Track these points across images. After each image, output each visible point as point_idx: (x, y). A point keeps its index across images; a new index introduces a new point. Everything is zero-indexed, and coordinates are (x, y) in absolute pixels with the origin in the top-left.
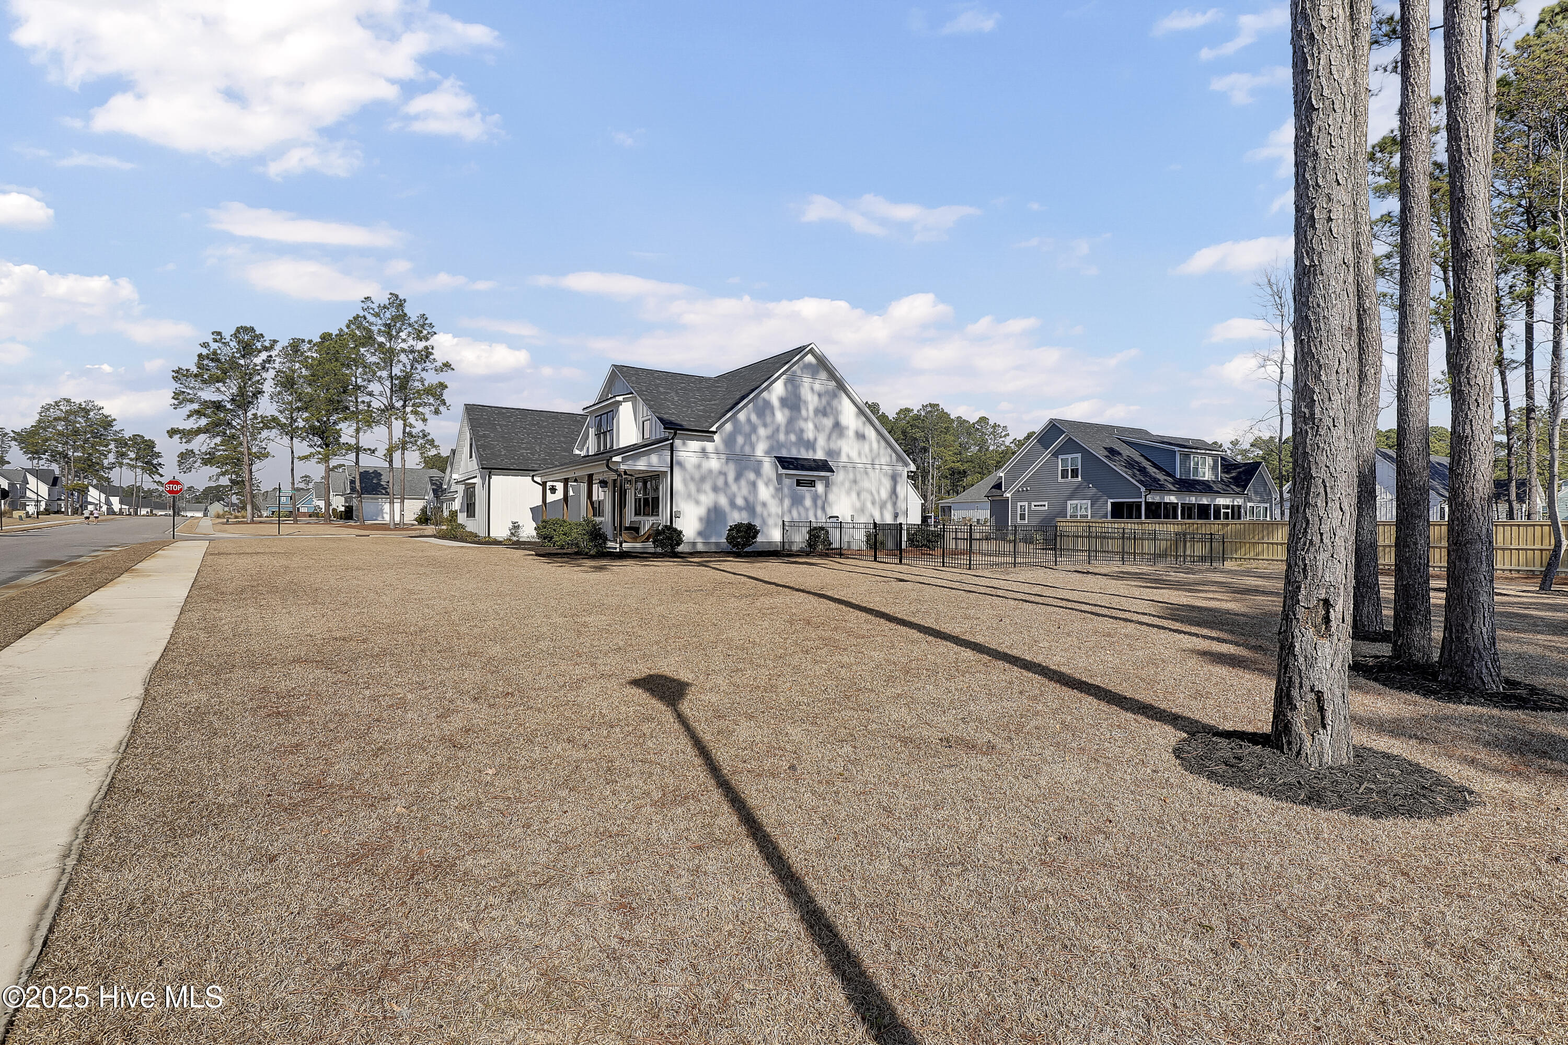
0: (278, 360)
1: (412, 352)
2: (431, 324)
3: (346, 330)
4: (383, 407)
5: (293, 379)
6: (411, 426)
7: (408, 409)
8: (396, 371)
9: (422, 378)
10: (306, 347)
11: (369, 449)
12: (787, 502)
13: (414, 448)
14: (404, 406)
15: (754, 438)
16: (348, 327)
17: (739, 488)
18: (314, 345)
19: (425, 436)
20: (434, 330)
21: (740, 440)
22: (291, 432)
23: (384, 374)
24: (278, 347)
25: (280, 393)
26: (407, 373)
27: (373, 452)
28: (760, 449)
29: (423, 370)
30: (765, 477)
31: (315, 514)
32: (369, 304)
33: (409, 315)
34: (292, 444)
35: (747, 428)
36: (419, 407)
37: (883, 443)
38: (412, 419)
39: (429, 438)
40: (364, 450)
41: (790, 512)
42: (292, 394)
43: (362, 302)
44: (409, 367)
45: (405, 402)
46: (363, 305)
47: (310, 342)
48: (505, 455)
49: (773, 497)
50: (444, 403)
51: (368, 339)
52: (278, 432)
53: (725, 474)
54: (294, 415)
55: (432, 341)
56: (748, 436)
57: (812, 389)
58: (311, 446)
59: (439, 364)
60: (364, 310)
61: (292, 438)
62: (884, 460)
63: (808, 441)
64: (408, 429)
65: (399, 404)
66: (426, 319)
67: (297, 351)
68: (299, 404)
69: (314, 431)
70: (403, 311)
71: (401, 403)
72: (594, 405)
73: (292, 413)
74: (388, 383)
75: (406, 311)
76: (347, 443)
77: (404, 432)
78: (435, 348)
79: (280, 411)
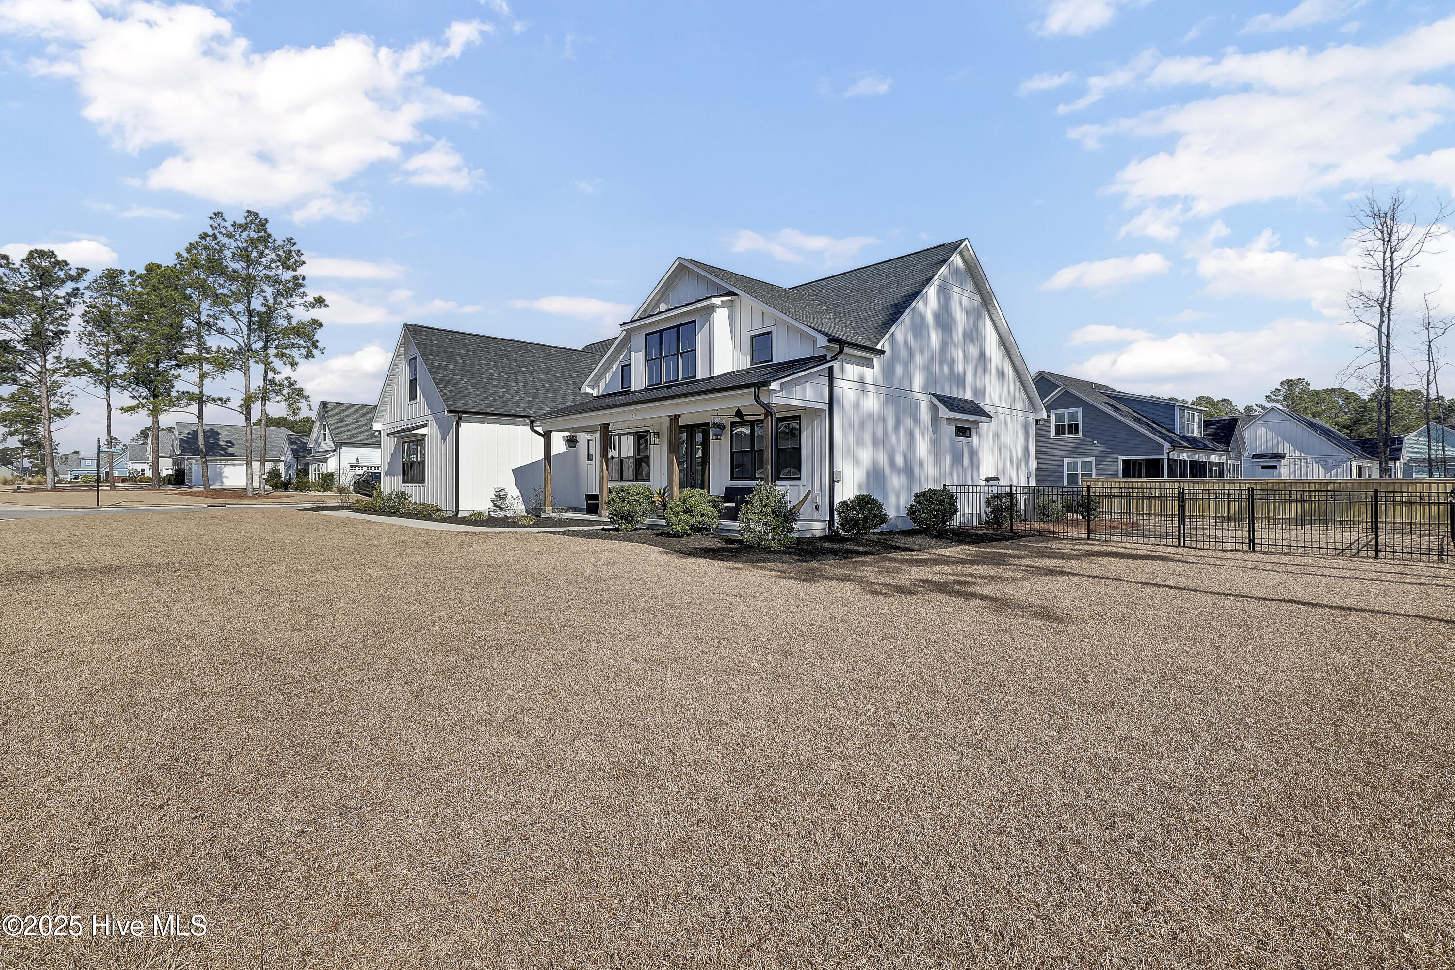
0: (88, 294)
1: (277, 282)
2: (299, 251)
3: (185, 255)
4: (236, 349)
5: (109, 316)
6: (274, 371)
7: (272, 351)
8: (257, 305)
9: (288, 314)
10: (126, 279)
11: (220, 399)
12: (947, 461)
13: (279, 398)
14: (265, 348)
15: (911, 366)
16: (188, 251)
17: (898, 440)
18: (138, 277)
19: (291, 384)
20: (302, 258)
21: (899, 370)
22: (106, 379)
23: (238, 308)
24: (88, 278)
25: (91, 334)
26: (270, 307)
27: (226, 401)
28: (918, 382)
29: (290, 305)
30: (922, 425)
31: (132, 479)
32: (219, 220)
33: (273, 236)
34: (108, 395)
35: (905, 354)
36: (286, 348)
37: (1018, 384)
38: (277, 363)
39: (297, 386)
40: (214, 399)
41: (951, 474)
42: (108, 334)
43: (211, 218)
44: (271, 301)
45: (267, 342)
46: (211, 222)
47: (132, 273)
48: (475, 394)
49: (930, 453)
50: (315, 345)
51: (216, 266)
52: (91, 381)
53: (885, 420)
54: (112, 359)
55: (301, 271)
56: (906, 365)
57: (961, 303)
58: (134, 397)
59: (309, 299)
60: (213, 228)
61: (108, 388)
62: (1019, 406)
63: (959, 375)
64: (270, 375)
65: (258, 345)
66: (295, 244)
67: (114, 284)
68: (119, 347)
69: (138, 379)
70: (265, 232)
71: (261, 344)
72: (632, 321)
73: (108, 357)
74: (245, 319)
75: (269, 231)
76: (187, 392)
77: (265, 379)
78: (306, 279)
79: (92, 355)
